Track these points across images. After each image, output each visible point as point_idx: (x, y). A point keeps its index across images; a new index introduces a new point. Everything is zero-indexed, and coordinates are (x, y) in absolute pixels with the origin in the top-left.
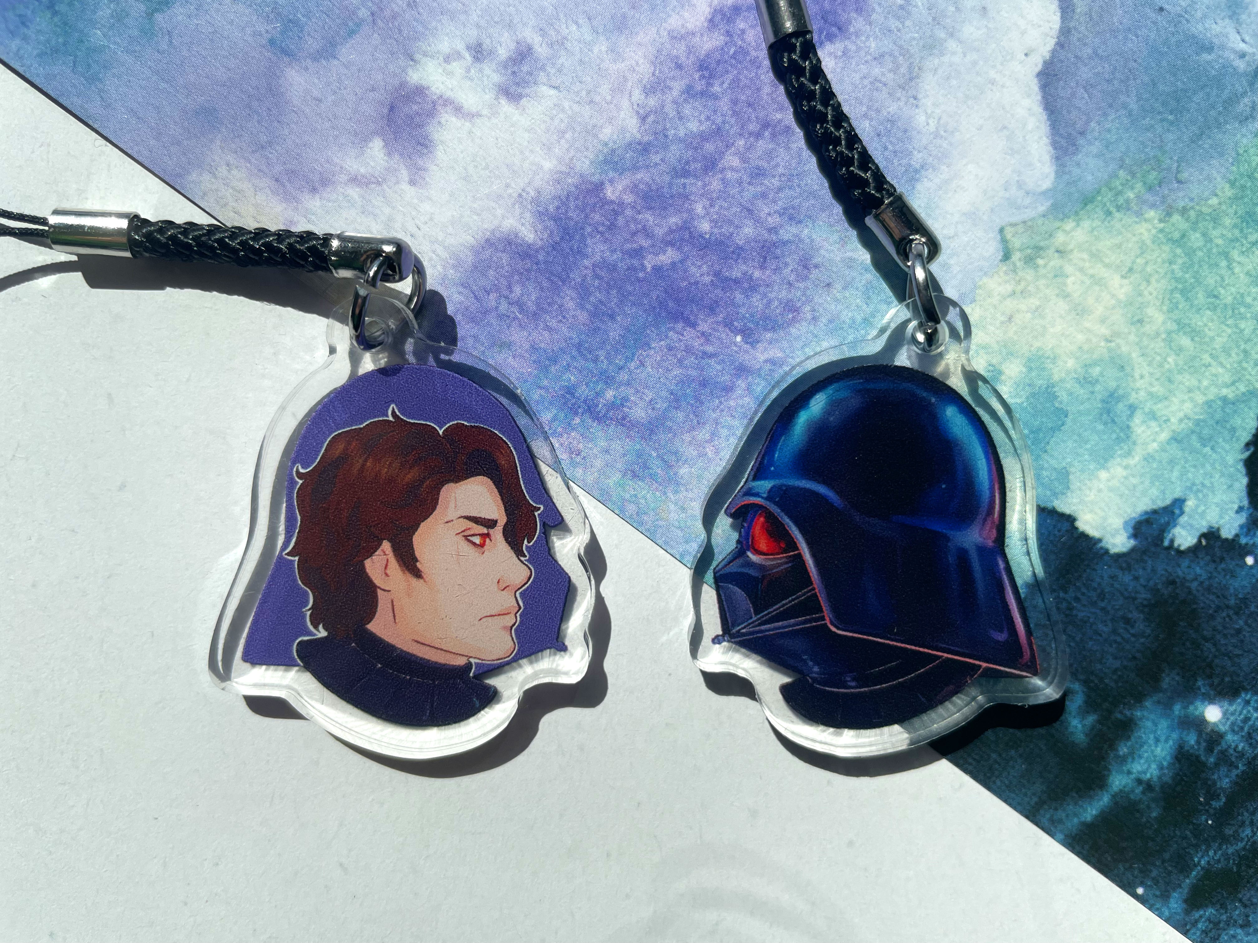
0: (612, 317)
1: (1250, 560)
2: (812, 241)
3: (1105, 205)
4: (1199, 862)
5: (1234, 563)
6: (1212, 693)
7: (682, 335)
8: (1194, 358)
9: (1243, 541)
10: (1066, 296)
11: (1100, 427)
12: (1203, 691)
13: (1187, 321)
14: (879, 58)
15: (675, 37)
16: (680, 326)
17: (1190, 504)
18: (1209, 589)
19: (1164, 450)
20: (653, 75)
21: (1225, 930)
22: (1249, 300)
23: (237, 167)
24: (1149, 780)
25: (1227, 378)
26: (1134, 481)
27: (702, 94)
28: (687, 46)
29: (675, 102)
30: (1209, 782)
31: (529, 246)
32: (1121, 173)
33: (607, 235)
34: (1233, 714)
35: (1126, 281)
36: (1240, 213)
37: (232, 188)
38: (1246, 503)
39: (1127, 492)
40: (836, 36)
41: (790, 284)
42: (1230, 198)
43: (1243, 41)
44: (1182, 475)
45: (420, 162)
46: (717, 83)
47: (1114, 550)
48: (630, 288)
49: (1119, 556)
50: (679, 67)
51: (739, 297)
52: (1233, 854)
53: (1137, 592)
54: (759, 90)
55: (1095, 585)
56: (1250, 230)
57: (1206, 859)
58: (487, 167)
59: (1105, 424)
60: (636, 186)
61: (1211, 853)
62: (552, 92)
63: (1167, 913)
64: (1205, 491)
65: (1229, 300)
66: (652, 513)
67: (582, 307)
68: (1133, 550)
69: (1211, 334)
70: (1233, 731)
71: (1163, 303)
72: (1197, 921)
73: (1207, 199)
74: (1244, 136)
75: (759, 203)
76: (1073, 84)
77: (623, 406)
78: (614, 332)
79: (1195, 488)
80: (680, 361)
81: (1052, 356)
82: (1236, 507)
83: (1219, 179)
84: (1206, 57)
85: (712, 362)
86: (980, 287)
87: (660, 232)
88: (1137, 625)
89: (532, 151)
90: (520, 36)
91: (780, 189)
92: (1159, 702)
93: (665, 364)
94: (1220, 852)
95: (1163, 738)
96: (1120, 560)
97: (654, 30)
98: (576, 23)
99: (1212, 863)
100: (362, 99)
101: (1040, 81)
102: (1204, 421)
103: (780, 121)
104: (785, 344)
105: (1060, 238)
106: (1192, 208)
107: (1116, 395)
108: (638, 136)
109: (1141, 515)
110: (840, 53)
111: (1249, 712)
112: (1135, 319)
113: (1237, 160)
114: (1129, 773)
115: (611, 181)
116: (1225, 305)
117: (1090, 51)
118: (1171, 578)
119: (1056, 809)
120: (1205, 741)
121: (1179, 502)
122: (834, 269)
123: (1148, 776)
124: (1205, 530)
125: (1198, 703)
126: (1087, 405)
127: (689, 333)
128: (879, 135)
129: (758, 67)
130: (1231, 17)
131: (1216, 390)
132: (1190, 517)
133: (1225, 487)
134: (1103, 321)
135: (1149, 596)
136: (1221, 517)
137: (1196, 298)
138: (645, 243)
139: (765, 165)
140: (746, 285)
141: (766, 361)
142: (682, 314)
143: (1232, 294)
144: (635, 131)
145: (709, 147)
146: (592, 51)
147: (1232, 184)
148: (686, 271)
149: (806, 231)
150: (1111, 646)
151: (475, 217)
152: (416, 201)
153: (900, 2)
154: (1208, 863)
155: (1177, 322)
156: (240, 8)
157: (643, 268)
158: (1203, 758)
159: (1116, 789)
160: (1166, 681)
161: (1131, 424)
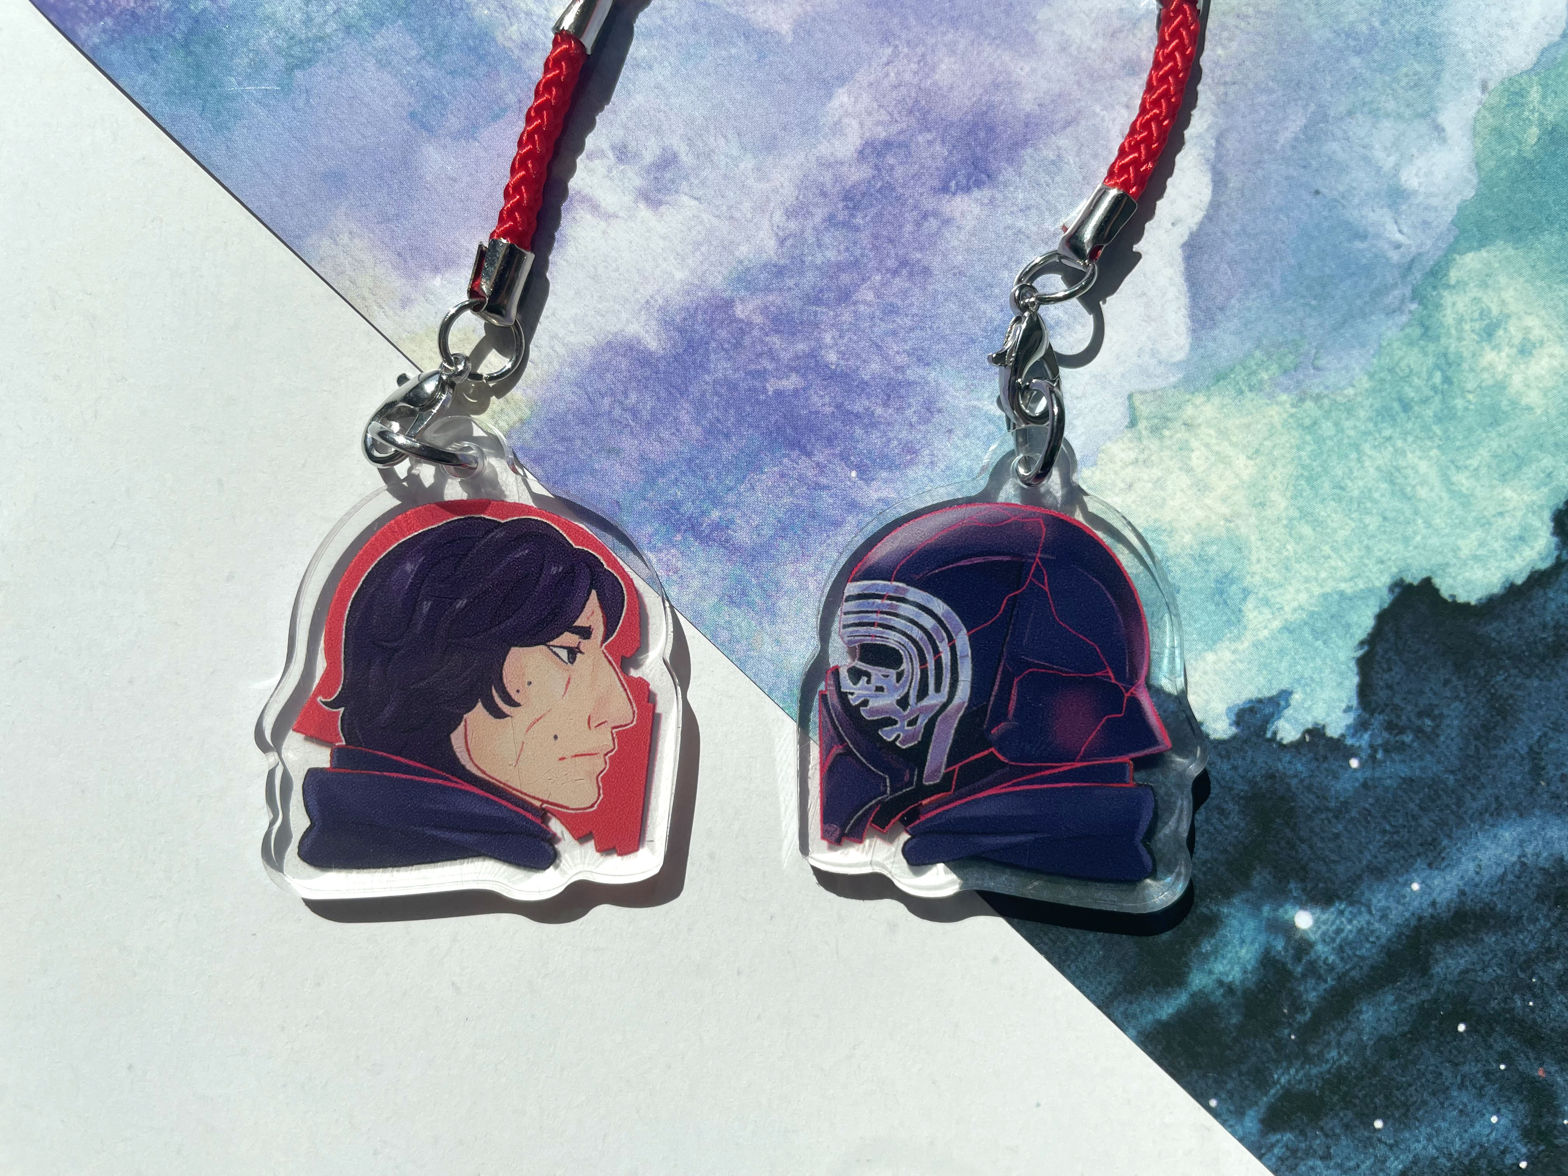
0: (727, 436)
1: (1354, 763)
2: (938, 384)
3: (1238, 383)
4: (1279, 1079)
5: (1337, 763)
6: (1304, 898)
7: (797, 463)
8: (1314, 548)
9: (1349, 742)
10: (1189, 470)
11: (1212, 608)
12: (1295, 894)
13: (1310, 510)
14: (1026, 210)
15: (825, 164)
16: (795, 454)
17: (1297, 697)
18: (1309, 788)
19: (1274, 638)
20: (797, 198)
21: (1302, 1159)
22: (1377, 495)
23: (359, 236)
24: (1231, 983)
25: (1346, 572)
26: (1240, 666)
27: (843, 224)
28: (835, 175)
29: (814, 228)
31: (651, 354)
32: (1258, 354)
33: (731, 353)
34: (1324, 923)
35: (1252, 462)
36: (1376, 405)
37: (352, 256)
38: (1355, 702)
39: (1232, 677)
40: (984, 183)
41: (911, 425)
42: (1367, 390)
43: (1400, 231)
44: (1290, 666)
46: (860, 215)
47: (1213, 736)
48: (748, 409)
49: (1219, 743)
50: (824, 194)
51: (859, 432)
52: (1316, 1076)
53: (1234, 782)
54: (901, 227)
56: (1385, 425)
57: (1287, 1077)
58: (617, 270)
59: (1217, 605)
60: (766, 307)
61: (1292, 1071)
62: (694, 203)
63: (1240, 1132)
64: (1313, 685)
65: (1356, 493)
66: (744, 642)
67: (698, 423)
68: (1234, 738)
69: (1334, 525)
70: (1324, 941)
71: (1287, 488)
72: (1273, 1146)
73: (1343, 388)
74: (1389, 328)
75: (889, 339)
76: (1217, 259)
77: (727, 527)
78: (727, 452)
79: (1303, 682)
80: (792, 490)
81: (1169, 529)
82: (1344, 706)
83: (1357, 369)
84: (1359, 245)
85: (824, 494)
86: (1103, 452)
87: (785, 356)
88: (1231, 816)
89: (665, 259)
90: (667, 143)
91: (912, 329)
92: (1247, 901)
93: (776, 491)
94: (1302, 1072)
95: (1248, 940)
96: (1220, 746)
97: (803, 154)
98: (725, 137)
99: (1293, 1082)
101: (1184, 251)
102: (1319, 614)
103: (919, 260)
104: (899, 485)
105: (1189, 411)
106: (1326, 396)
107: (1231, 576)
108: (775, 258)
109: (1245, 703)
110: (986, 201)
111: (1342, 923)
112: (1258, 501)
113: (1379, 353)
114: (1211, 972)
115: (742, 300)
116: (1351, 498)
117: (1238, 227)
118: (1270, 772)
119: (1131, 1003)
120: (1293, 948)
121: (1286, 694)
122: (958, 416)
123: (1230, 978)
124: (1310, 726)
125: (1288, 907)
126: (1200, 584)
127: (804, 462)
129: (903, 205)
130: (1390, 207)
131: (1333, 584)
132: (1295, 710)
133: (1335, 684)
134: (1224, 499)
135: (1246, 788)
136: (1328, 715)
137: (1322, 487)
138: (770, 366)
139: (900, 303)
140: (866, 421)
141: (879, 500)
142: (799, 442)
143: (1359, 488)
144: (772, 253)
145: (845, 278)
146: (737, 166)
147: (1371, 376)
148: (807, 399)
149: (933, 374)
151: (599, 318)
153: (1052, 157)
154: (1289, 1081)
155: (1300, 509)
156: (386, 77)
157: (764, 390)
158: (1289, 966)
159: (1195, 989)
160: (1257, 880)
161: (1244, 608)
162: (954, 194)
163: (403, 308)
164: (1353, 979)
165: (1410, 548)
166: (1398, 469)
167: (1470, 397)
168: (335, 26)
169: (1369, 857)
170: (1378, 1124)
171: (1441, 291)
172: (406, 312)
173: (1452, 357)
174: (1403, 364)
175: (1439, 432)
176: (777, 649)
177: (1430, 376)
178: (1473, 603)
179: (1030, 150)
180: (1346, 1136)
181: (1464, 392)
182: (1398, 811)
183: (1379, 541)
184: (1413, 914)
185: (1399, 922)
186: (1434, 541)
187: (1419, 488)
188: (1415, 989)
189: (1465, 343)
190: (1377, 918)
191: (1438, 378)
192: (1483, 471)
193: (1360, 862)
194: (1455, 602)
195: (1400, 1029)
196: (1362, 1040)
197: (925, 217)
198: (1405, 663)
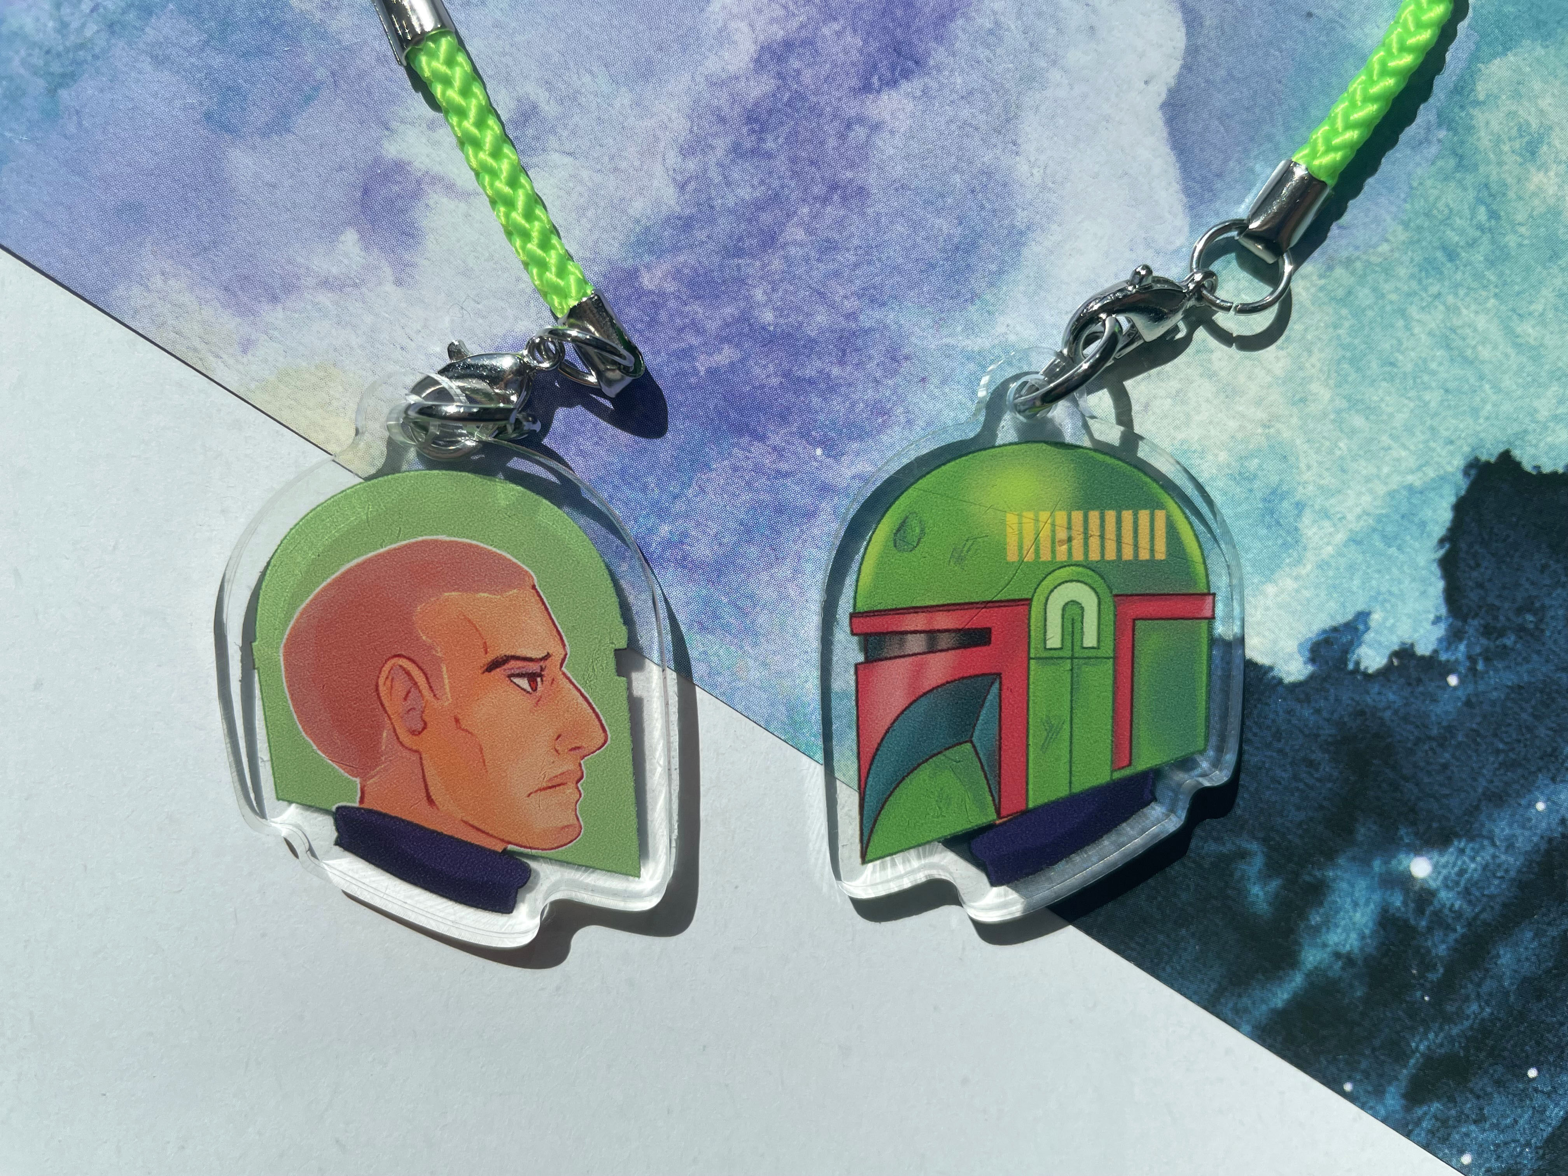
1: (1453, 680)
2: (901, 326)
4: (1417, 1047)
5: (1433, 684)
6: (1418, 842)
7: (750, 452)
8: (1370, 441)
9: (1443, 657)
10: (1212, 375)
11: (1263, 532)
12: (1407, 841)
13: (1359, 397)
14: (968, 96)
15: (715, 83)
16: (745, 440)
17: (1376, 617)
18: (1405, 719)
19: (1341, 555)
20: (691, 131)
21: (1455, 1127)
22: (1433, 366)
23: (174, 276)
24: (1349, 953)
25: (1412, 462)
26: (1307, 594)
27: (752, 151)
28: (731, 94)
29: (719, 164)
30: (1422, 951)
33: (647, 333)
34: (1445, 866)
35: (1283, 353)
36: (1417, 259)
37: (170, 302)
38: (1443, 611)
39: (1299, 608)
40: (913, 72)
41: (876, 381)
42: (1404, 243)
44: (1364, 583)
45: (407, 257)
46: (770, 137)
47: (1288, 679)
48: (681, 397)
49: (1295, 686)
50: (722, 120)
51: (816, 401)
52: (1458, 1035)
53: (1319, 728)
54: (822, 143)
55: (1268, 722)
56: (1431, 280)
57: (1426, 1043)
58: (491, 258)
59: (1269, 527)
60: (679, 271)
61: (1431, 1036)
62: (567, 160)
63: (1383, 1112)
64: (1393, 600)
65: (1409, 367)
66: (729, 672)
68: (1312, 677)
69: (1390, 410)
70: (1447, 886)
71: (1329, 376)
72: (1420, 1120)
73: (1375, 246)
74: (1419, 164)
75: (832, 283)
76: (1205, 116)
77: (682, 543)
78: (666, 452)
79: (1381, 598)
80: (748, 483)
81: (1199, 449)
82: (1431, 617)
83: (1389, 220)
85: (789, 482)
87: (712, 326)
88: (1322, 767)
90: (521, 92)
91: (856, 265)
92: (1354, 859)
93: (731, 489)
94: (1442, 1035)
95: (1362, 902)
96: (1297, 690)
97: (687, 76)
98: (591, 72)
99: (1433, 1047)
100: (327, 181)
101: (1164, 114)
102: (1387, 516)
103: (851, 181)
104: (874, 453)
106: (1358, 258)
107: (1279, 491)
108: (678, 209)
109: (1318, 635)
110: (918, 93)
111: (1464, 862)
112: (1297, 397)
113: (1410, 196)
114: (1325, 945)
115: (648, 267)
116: (1405, 374)
117: (1223, 73)
118: (1359, 708)
119: (1240, 996)
120: (1414, 901)
121: (1363, 616)
122: (930, 360)
123: (1348, 947)
124: (1396, 648)
125: (1402, 856)
126: (1245, 507)
127: (758, 448)
128: (973, 192)
129: (820, 115)
131: (1399, 478)
132: (1377, 632)
133: (1417, 594)
135: (1333, 731)
136: (1415, 630)
137: (1369, 368)
138: (695, 341)
139: (837, 237)
140: (823, 386)
141: (853, 478)
142: (747, 425)
143: (1412, 360)
144: (672, 203)
145: (766, 218)
146: (611, 105)
147: (1406, 225)
148: (748, 372)
149: (892, 315)
150: (1293, 795)
151: (480, 321)
152: (403, 305)
153: (988, 25)
154: (1429, 1048)
155: (1348, 398)
156: (166, 76)
157: (696, 372)
158: (1413, 922)
159: (1309, 966)
160: (1362, 832)
161: (1300, 525)
162: (879, 92)
163: (245, 352)
164: (1485, 923)
165: (1481, 421)
166: (1453, 330)
167: (1523, 230)
168: (95, 28)
169: (1484, 783)
170: (1532, 1073)
171: (1471, 110)
172: (250, 357)
173: (1494, 187)
174: (1440, 205)
175: (1493, 278)
176: (765, 673)
177: (1473, 215)
178: (1561, 470)
179: (960, 22)
180: (1499, 1093)
181: (1514, 225)
182: (1510, 725)
183: (1445, 418)
184: (1542, 837)
185: (1528, 848)
186: (1506, 407)
187: (1480, 348)
188: (1555, 919)
189: (1506, 167)
190: (1503, 849)
191: (1482, 214)
192: (1550, 315)
193: (1475, 791)
194: (1540, 474)
195: (1543, 966)
196: (1503, 987)
197: (849, 126)
198: (1493, 555)
